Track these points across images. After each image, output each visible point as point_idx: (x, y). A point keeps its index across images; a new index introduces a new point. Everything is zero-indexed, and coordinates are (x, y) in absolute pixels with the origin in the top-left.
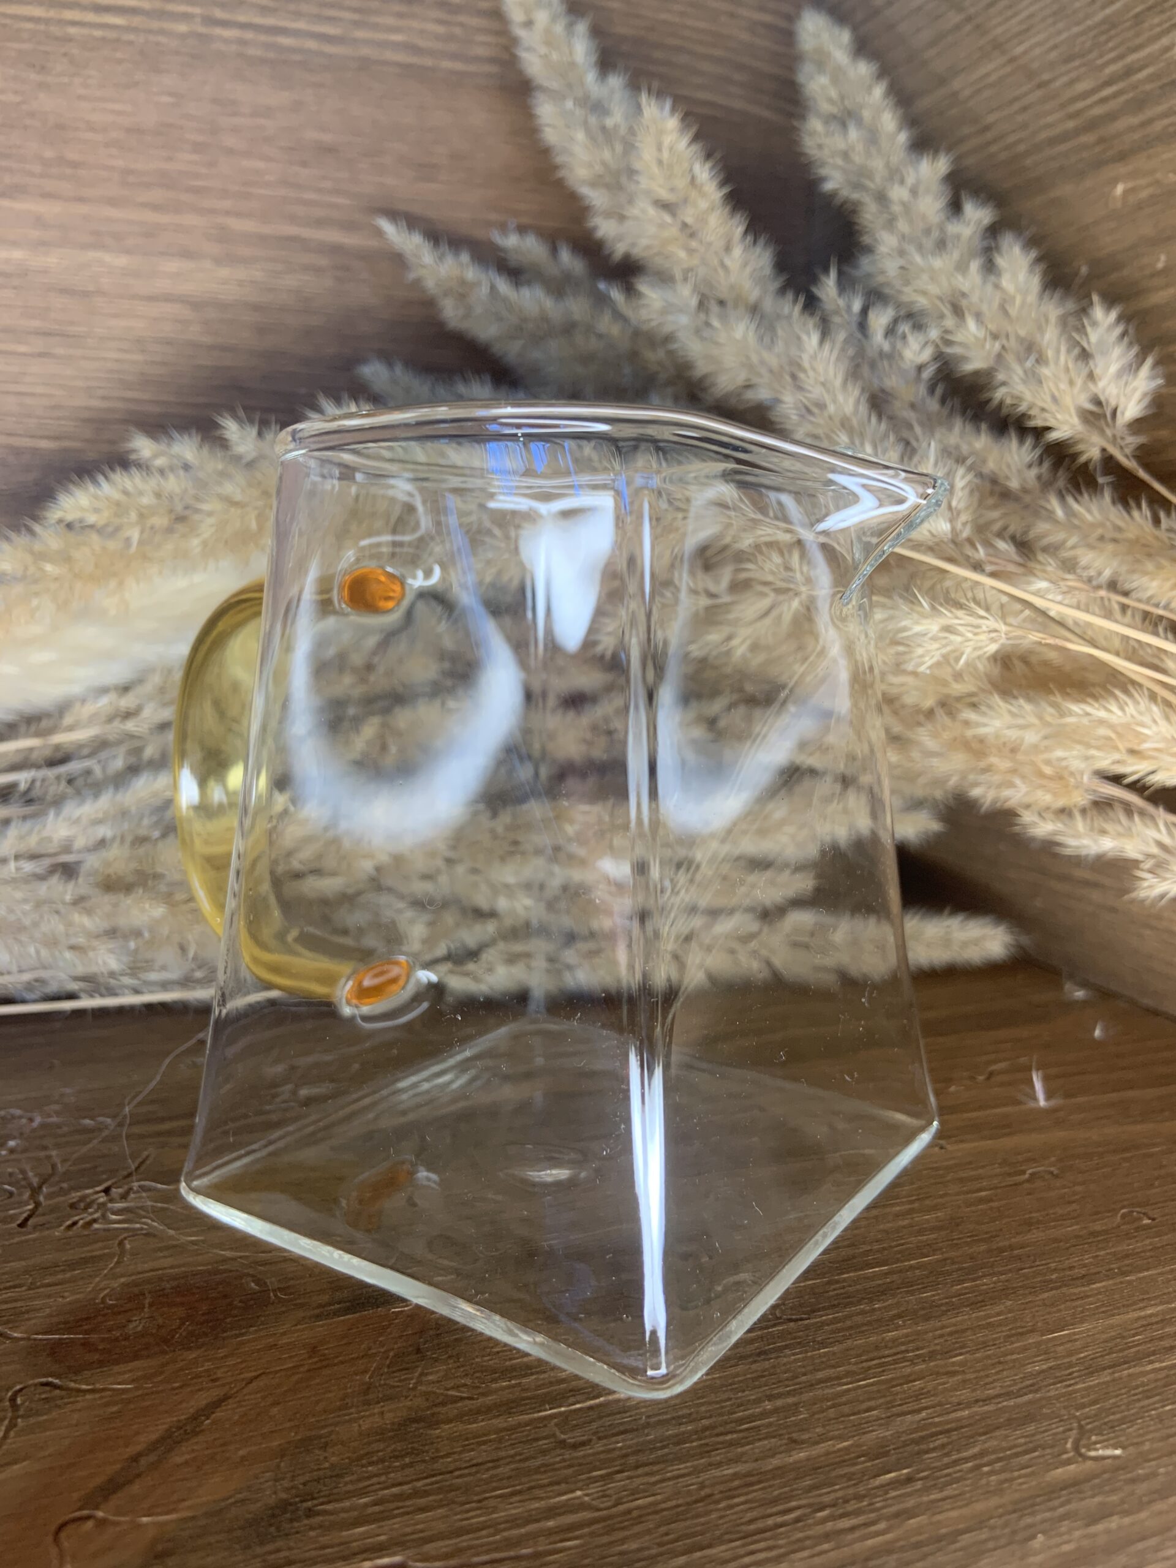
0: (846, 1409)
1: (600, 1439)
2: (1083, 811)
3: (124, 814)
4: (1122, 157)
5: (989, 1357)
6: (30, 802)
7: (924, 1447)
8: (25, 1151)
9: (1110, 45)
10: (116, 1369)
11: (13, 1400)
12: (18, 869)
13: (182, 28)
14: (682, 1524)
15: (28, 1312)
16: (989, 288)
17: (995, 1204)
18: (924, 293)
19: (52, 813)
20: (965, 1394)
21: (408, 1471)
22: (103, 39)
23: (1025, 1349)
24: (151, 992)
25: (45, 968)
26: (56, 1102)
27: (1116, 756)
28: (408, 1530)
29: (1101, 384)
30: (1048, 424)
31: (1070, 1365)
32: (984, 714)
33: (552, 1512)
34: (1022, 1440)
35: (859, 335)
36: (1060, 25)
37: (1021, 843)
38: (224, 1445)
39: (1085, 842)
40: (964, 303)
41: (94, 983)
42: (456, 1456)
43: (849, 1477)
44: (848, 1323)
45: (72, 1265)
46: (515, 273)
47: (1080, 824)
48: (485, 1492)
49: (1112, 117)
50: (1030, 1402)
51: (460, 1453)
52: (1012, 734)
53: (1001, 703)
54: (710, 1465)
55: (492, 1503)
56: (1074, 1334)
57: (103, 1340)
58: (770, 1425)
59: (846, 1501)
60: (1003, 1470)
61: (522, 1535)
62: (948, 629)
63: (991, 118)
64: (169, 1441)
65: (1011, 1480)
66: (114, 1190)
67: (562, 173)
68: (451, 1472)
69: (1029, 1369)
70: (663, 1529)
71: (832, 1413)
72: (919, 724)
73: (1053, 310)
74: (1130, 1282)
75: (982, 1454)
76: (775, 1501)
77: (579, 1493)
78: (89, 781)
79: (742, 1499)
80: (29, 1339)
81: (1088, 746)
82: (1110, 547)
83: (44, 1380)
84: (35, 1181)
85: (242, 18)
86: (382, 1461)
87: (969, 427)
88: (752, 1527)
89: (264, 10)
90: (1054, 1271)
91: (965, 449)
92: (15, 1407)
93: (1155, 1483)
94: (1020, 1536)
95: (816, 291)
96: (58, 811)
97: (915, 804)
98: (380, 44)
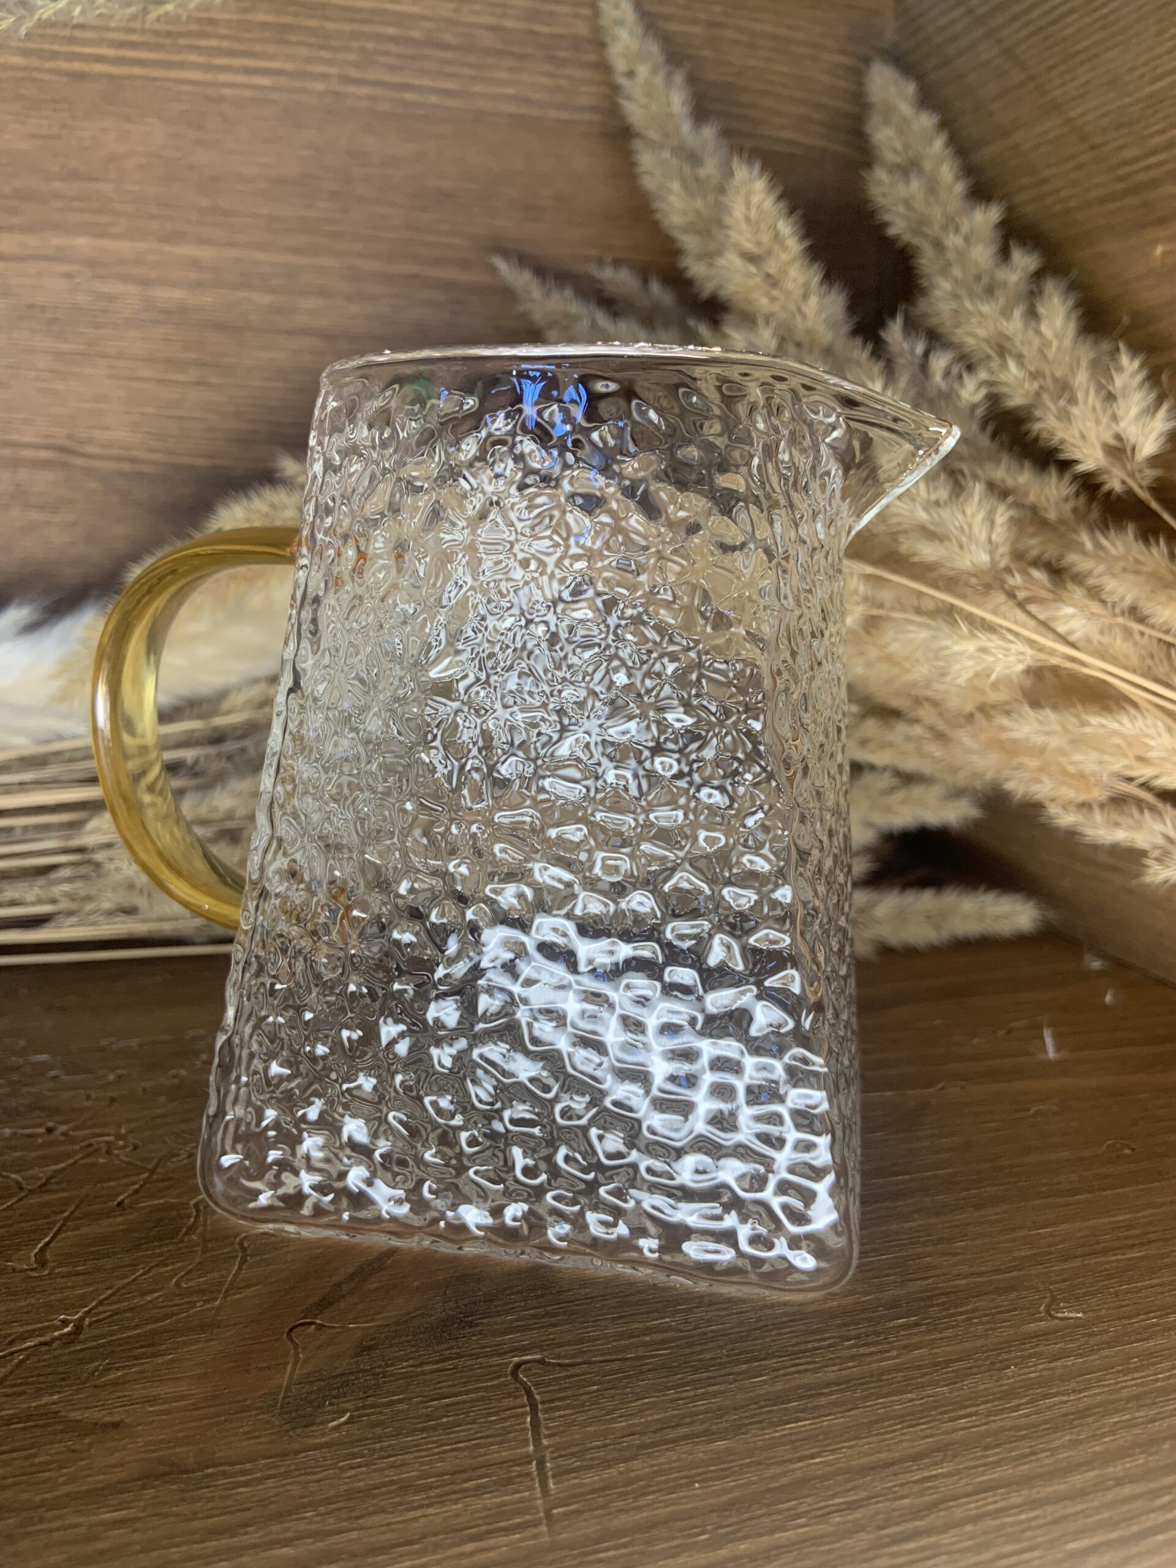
2: (1102, 806)
4: (1162, 221)
5: (984, 1244)
6: (196, 775)
7: (928, 1303)
9: (1155, 118)
13: (320, 86)
14: (744, 1344)
16: (1030, 333)
17: (1002, 1133)
18: (973, 336)
19: (218, 789)
20: (965, 1269)
22: (252, 98)
23: (1014, 1240)
27: (1126, 762)
28: (546, 1338)
29: (1122, 424)
30: (1075, 458)
31: (1051, 1253)
32: (1016, 721)
33: (648, 1331)
34: (1004, 1301)
35: (921, 376)
36: (1112, 95)
37: (1049, 831)
38: (402, 1279)
39: (1102, 832)
40: (1007, 345)
43: (870, 1320)
46: (612, 305)
47: (1098, 817)
48: (597, 1316)
49: (1154, 184)
50: (1014, 1277)
52: (1040, 739)
53: (1030, 712)
56: (1055, 1231)
59: (866, 1336)
60: (988, 1322)
61: (627, 1345)
62: (983, 650)
63: (1047, 173)
65: (994, 1329)
67: (659, 216)
69: (1016, 1254)
70: (730, 1346)
72: (960, 726)
73: (1084, 354)
74: (1106, 1196)
75: (974, 1310)
76: (814, 1332)
77: (668, 1320)
78: (245, 758)
81: (1103, 752)
82: (1132, 577)
85: (372, 75)
87: (1014, 465)
88: (797, 1348)
89: (392, 68)
90: (1045, 1185)
91: (1010, 483)
92: (244, 1249)
93: (1105, 1337)
94: (998, 1366)
95: (883, 334)
96: (224, 787)
97: (957, 793)
98: (495, 97)
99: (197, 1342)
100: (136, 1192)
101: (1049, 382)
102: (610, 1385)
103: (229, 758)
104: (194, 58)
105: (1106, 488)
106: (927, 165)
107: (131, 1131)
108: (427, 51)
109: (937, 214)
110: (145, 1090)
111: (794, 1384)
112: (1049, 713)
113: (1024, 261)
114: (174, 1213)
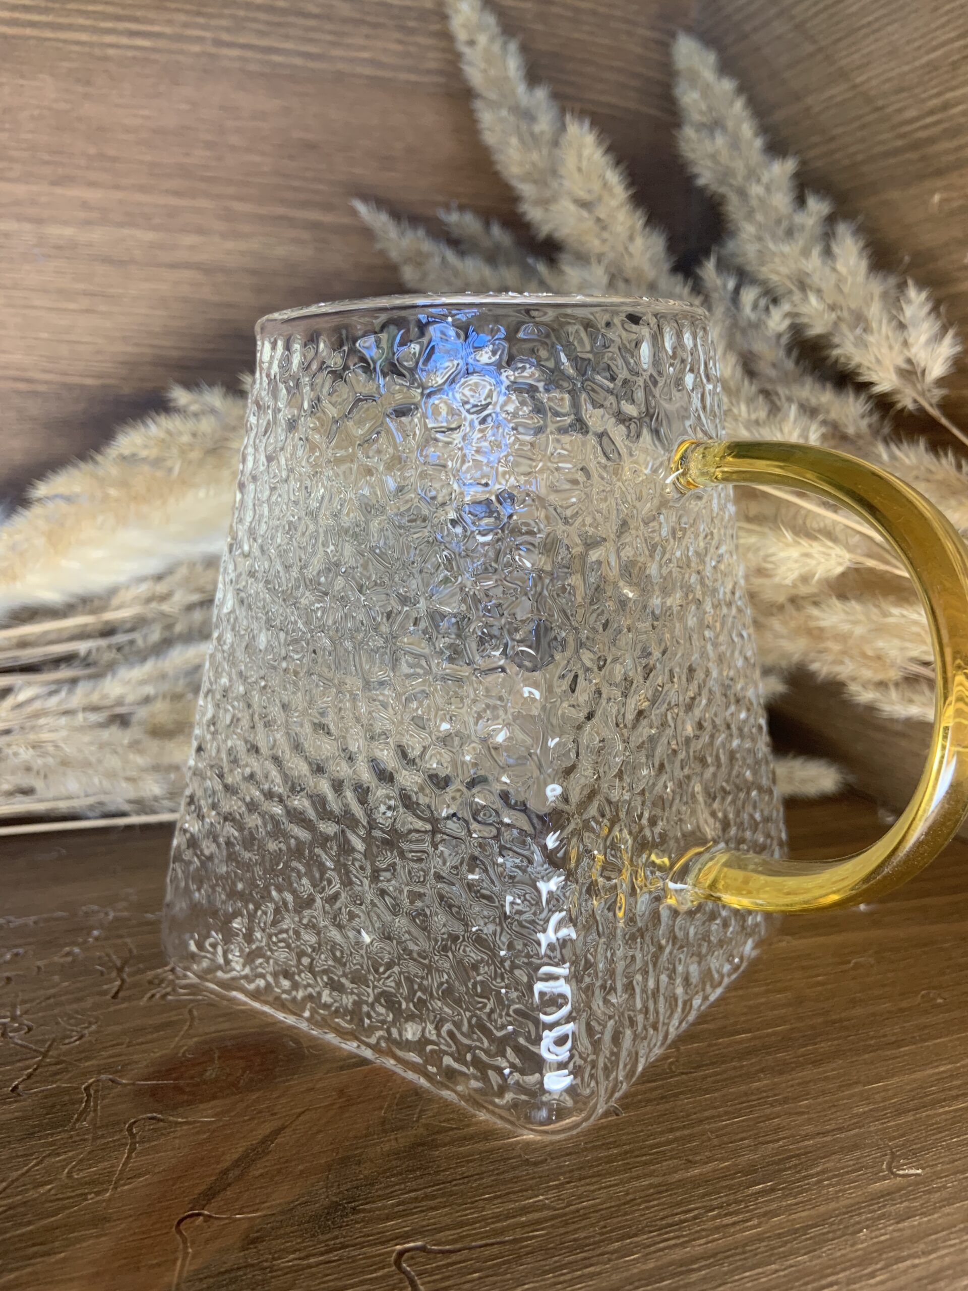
0: (726, 1139)
1: (552, 1159)
2: (897, 684)
3: (163, 676)
4: (939, 173)
5: (826, 1102)
6: (88, 665)
7: (782, 1166)
8: (107, 938)
9: (933, 83)
10: (201, 1106)
11: (130, 1130)
12: (85, 719)
13: (196, 48)
14: (615, 1220)
15: (129, 1064)
16: (827, 271)
17: (829, 987)
18: (776, 273)
19: (109, 677)
20: (810, 1129)
21: (419, 1181)
22: (134, 58)
23: (852, 1096)
25: (106, 793)
26: (123, 900)
27: (924, 648)
28: (424, 1223)
29: (913, 350)
30: (872, 380)
31: (885, 1108)
32: (824, 611)
33: (524, 1210)
34: (851, 1163)
35: (733, 309)
36: (894, 63)
37: (851, 706)
38: (287, 1162)
39: (898, 708)
40: (808, 281)
41: (142, 806)
42: (452, 1171)
43: (730, 1187)
44: (725, 1076)
45: (157, 1028)
46: (457, 244)
47: (894, 694)
48: (475, 1196)
49: (932, 140)
50: (857, 1135)
51: (454, 1168)
52: (846, 627)
53: (838, 604)
54: (632, 1178)
55: (481, 1204)
56: (888, 1085)
57: (188, 1085)
58: (673, 1149)
59: (729, 1205)
60: (838, 1184)
61: (503, 1227)
62: (806, 555)
63: (836, 131)
64: (247, 1160)
65: (844, 1190)
67: (499, 167)
68: (449, 1182)
69: (855, 1111)
70: (602, 1223)
71: (716, 1142)
72: (772, 615)
73: (877, 288)
74: (928, 1047)
75: (823, 1172)
76: (679, 1204)
77: (541, 1197)
78: (134, 649)
79: (655, 1202)
80: (133, 1084)
81: (902, 638)
82: (924, 484)
83: (150, 1115)
84: (119, 963)
85: (242, 40)
86: (401, 1174)
87: (817, 385)
88: (664, 1222)
89: (261, 34)
90: (872, 1038)
91: (813, 402)
92: (133, 1135)
93: (944, 1194)
94: (851, 1230)
95: (700, 272)
96: (114, 674)
97: (770, 672)
98: (352, 61)
99: (91, 1237)
100: (29, 1076)
101: (845, 314)
102: (490, 1272)
103: (119, 649)
104: (81, 21)
105: (899, 406)
106: (730, 124)
107: (26, 1012)
108: (292, 19)
109: (739, 166)
110: (39, 968)
111: (665, 1260)
112: (853, 603)
113: (818, 207)
114: (66, 1098)
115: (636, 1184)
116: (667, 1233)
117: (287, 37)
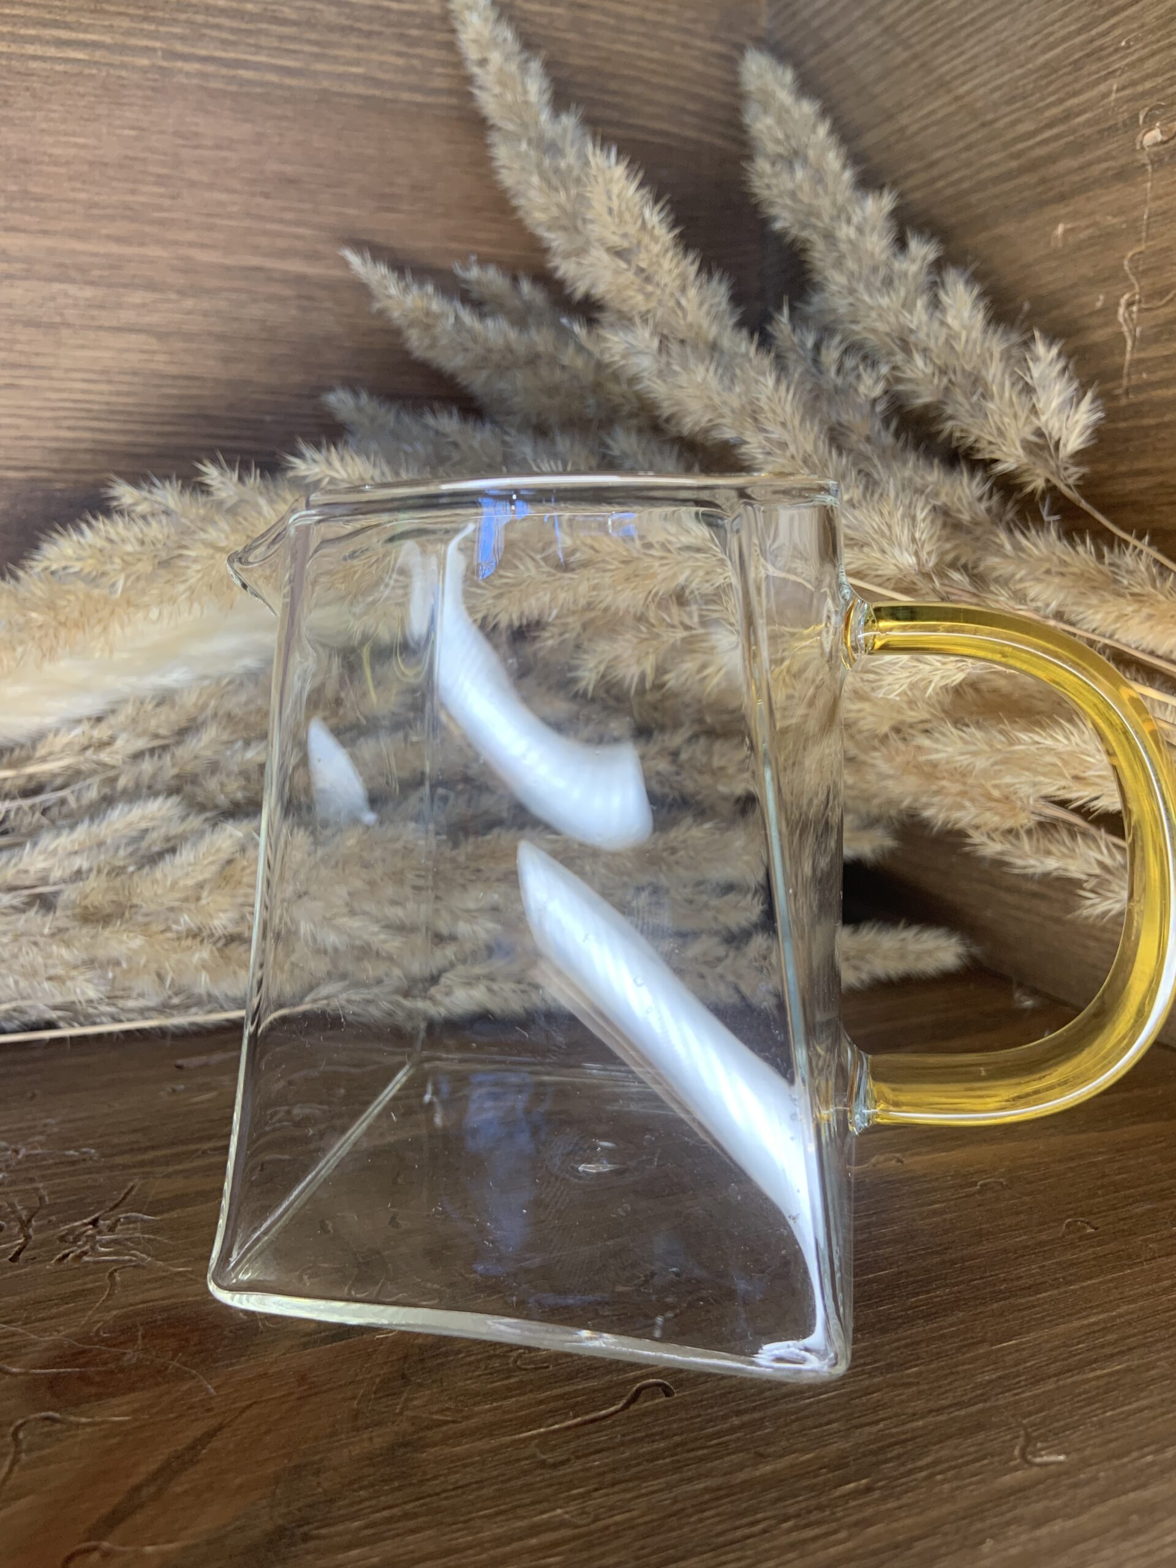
0: (809, 1422)
1: (578, 1458)
2: (1029, 832)
3: (101, 844)
4: (1062, 198)
5: (942, 1368)
7: (881, 1457)
8: (13, 1183)
9: (1051, 89)
10: (114, 1401)
11: (15, 1434)
13: (144, 62)
14: (657, 1538)
15: (23, 1347)
16: (936, 325)
17: (948, 1216)
18: (874, 331)
19: (28, 845)
20: (920, 1405)
21: (397, 1494)
22: (65, 73)
23: (975, 1359)
24: (129, 1020)
25: (23, 998)
26: (41, 1133)
27: (1063, 783)
28: (400, 1551)
29: (1043, 418)
30: (994, 456)
31: (1018, 1375)
32: (937, 741)
33: (535, 1530)
34: (972, 1449)
35: (814, 370)
36: (1003, 67)
37: (974, 861)
38: (221, 1473)
39: (1032, 862)
40: (912, 339)
41: (73, 1012)
42: (442, 1479)
43: (812, 1488)
45: (64, 1299)
46: (478, 304)
47: (1026, 844)
48: (470, 1512)
49: (1052, 159)
50: (981, 1411)
51: (446, 1475)
52: (965, 760)
53: (953, 730)
54: (682, 1480)
55: (478, 1522)
56: (1022, 1343)
57: (99, 1373)
58: (738, 1439)
59: (810, 1512)
60: (956, 1478)
63: (936, 155)
64: (168, 1471)
65: (962, 1487)
66: (101, 1222)
67: (520, 213)
68: (437, 1494)
69: (979, 1379)
70: (638, 1544)
71: (795, 1427)
72: (875, 749)
73: (997, 345)
74: (1074, 1292)
75: (934, 1463)
77: (559, 1511)
78: (65, 810)
79: (712, 1512)
80: (26, 1374)
81: (1036, 772)
82: (1057, 580)
83: (44, 1414)
84: (24, 1215)
85: (203, 52)
86: (373, 1485)
87: (922, 462)
88: (721, 1539)
89: (225, 43)
90: (1002, 1282)
91: (918, 482)
92: (17, 1442)
93: (1096, 1487)
94: (971, 1541)
95: (770, 327)
96: (35, 844)
97: (871, 822)
98: (341, 76)
101: (960, 377)
105: (1029, 488)
106: (811, 153)
108: (265, 26)
109: (824, 204)
113: (922, 251)
115: (688, 1488)
116: (725, 1553)
117: (258, 48)
